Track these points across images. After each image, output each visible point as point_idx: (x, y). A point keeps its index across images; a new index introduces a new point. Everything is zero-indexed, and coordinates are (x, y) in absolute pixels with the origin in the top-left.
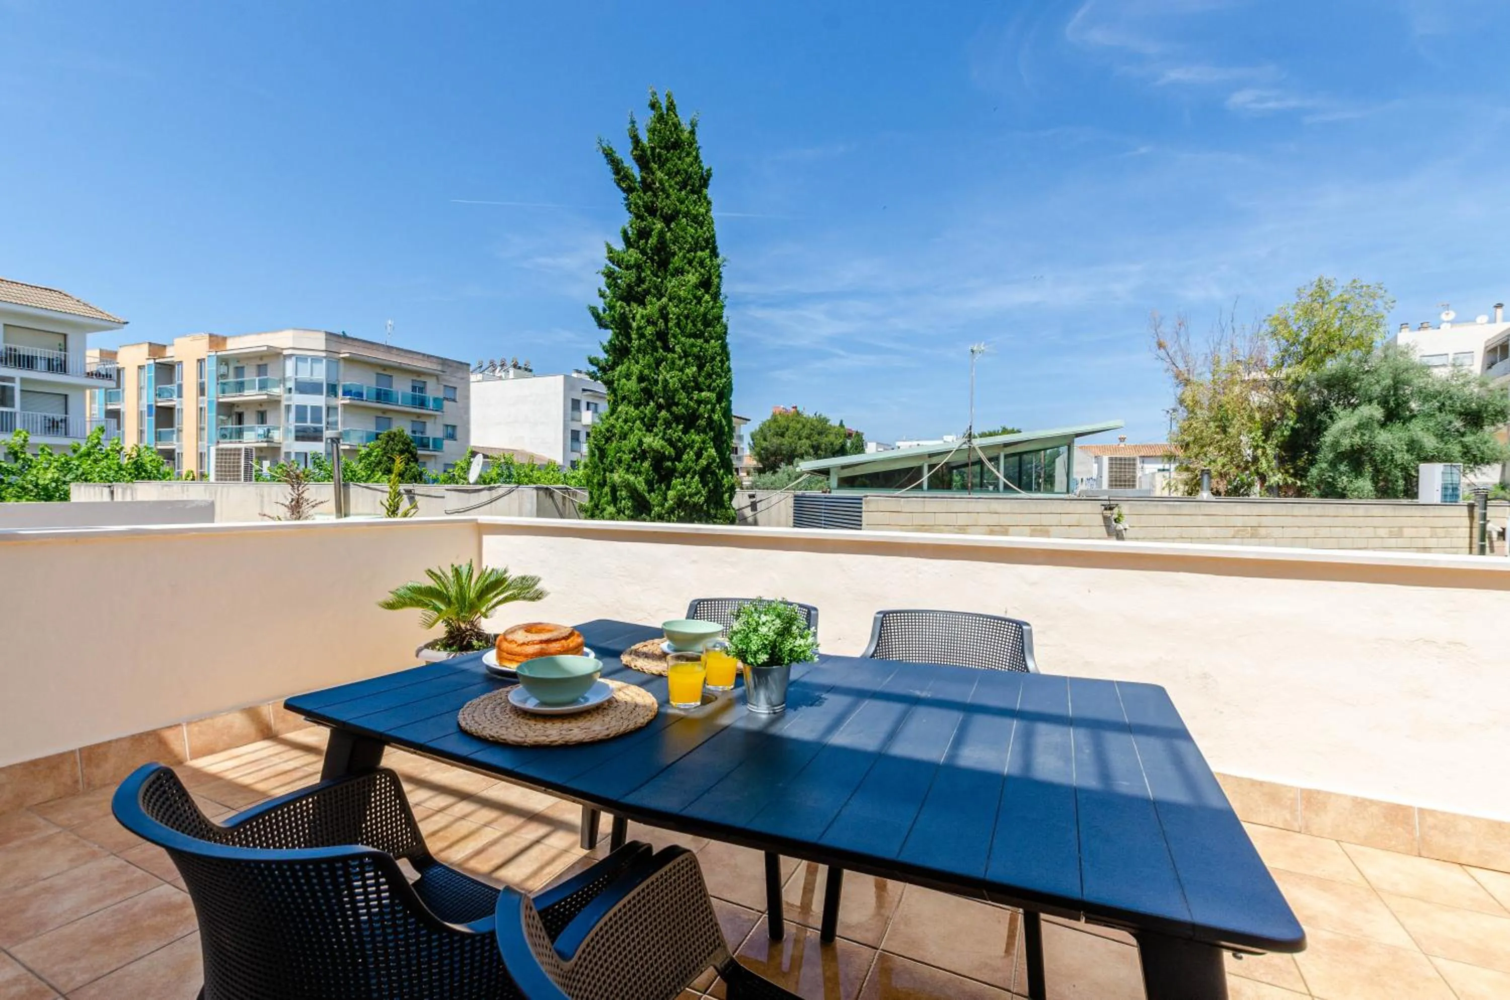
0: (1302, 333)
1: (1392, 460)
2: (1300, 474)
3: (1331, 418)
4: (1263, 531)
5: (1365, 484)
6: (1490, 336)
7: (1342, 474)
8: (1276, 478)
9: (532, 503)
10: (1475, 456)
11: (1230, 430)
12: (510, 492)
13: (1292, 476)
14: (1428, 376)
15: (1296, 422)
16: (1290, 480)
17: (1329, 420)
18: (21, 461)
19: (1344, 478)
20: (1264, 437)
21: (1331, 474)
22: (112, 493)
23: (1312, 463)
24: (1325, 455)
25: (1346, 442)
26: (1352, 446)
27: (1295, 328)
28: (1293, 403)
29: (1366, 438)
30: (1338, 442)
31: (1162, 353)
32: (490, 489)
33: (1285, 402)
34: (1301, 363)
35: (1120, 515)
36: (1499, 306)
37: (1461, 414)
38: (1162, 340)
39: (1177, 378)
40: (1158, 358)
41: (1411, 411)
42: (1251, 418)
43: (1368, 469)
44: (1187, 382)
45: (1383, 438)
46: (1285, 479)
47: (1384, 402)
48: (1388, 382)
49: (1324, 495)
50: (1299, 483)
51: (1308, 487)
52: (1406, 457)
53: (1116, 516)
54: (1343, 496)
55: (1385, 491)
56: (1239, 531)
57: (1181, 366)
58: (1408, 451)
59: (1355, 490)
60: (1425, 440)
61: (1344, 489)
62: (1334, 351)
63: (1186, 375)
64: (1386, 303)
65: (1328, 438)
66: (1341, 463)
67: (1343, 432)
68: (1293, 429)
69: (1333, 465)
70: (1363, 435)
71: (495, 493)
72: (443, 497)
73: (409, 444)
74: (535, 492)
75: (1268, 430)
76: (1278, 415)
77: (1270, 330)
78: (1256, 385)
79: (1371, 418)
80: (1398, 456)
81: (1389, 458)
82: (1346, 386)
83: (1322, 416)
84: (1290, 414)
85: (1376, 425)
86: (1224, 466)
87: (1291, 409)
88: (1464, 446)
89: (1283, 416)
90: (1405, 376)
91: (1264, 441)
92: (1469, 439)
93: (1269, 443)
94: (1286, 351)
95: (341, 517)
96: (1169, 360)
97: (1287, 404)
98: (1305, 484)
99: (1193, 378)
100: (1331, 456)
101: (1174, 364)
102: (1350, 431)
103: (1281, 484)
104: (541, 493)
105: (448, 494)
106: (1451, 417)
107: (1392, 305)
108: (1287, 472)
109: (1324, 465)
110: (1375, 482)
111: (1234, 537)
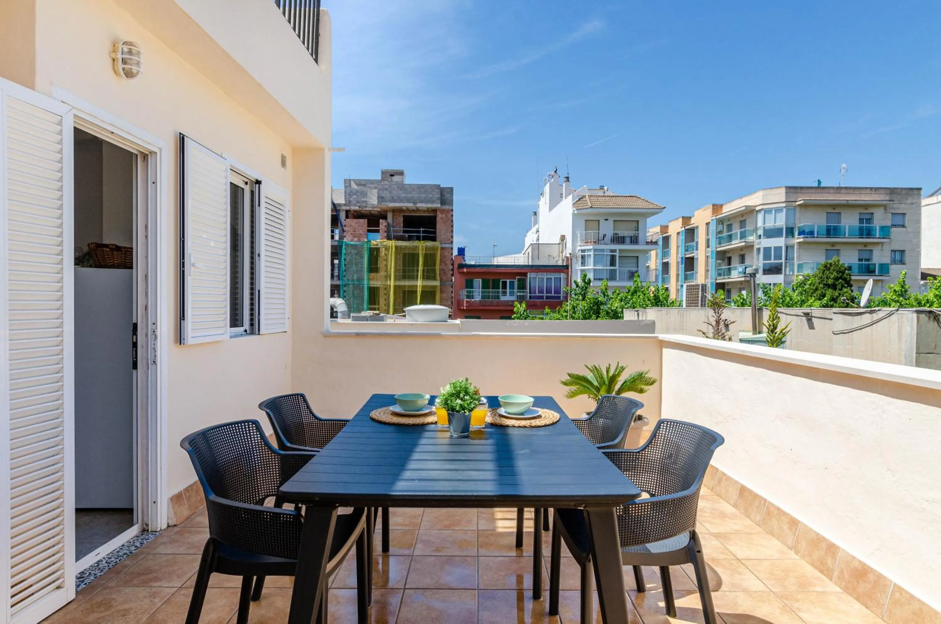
9: (912, 326)
12: (890, 314)
18: (606, 297)
22: (638, 314)
32: (871, 312)
71: (875, 317)
72: (831, 319)
73: (843, 273)
74: (915, 315)
95: (756, 334)
104: (923, 316)
105: (835, 317)
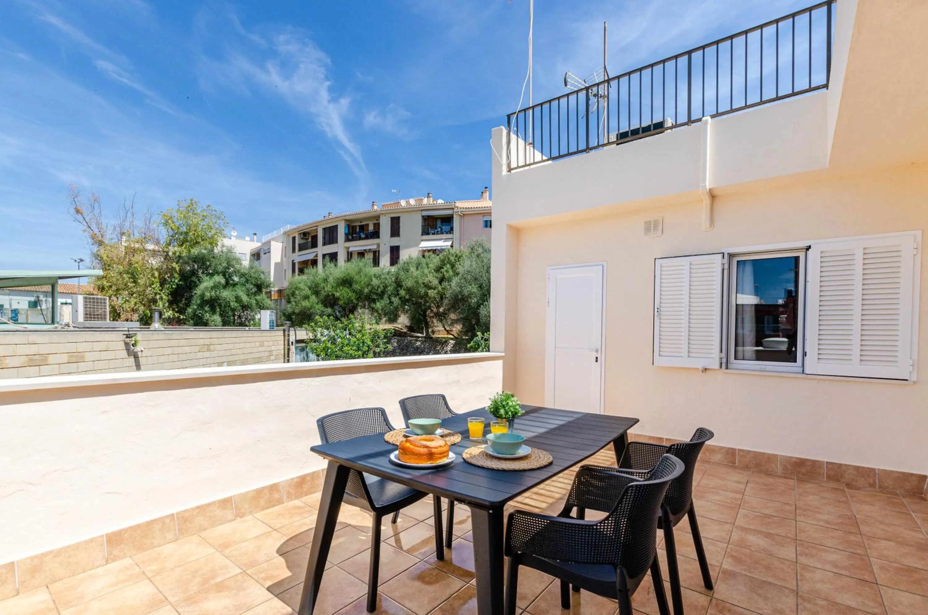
0: (182, 228)
1: (229, 306)
2: (181, 312)
3: (199, 280)
4: (212, 347)
5: (217, 318)
6: (253, 248)
7: (206, 312)
8: (169, 314)
10: (260, 306)
11: (139, 281)
13: (177, 312)
14: (241, 264)
15: (180, 280)
16: (177, 315)
17: (198, 282)
19: (207, 314)
20: (160, 288)
21: (201, 312)
23: (188, 305)
24: (196, 301)
25: (208, 295)
26: (211, 297)
27: (177, 224)
28: (178, 269)
29: (217, 293)
30: (204, 294)
31: (79, 217)
33: (173, 267)
34: (182, 245)
35: (135, 341)
36: (255, 234)
37: (255, 285)
38: (79, 208)
39: (93, 239)
40: (76, 220)
41: (234, 281)
42: (153, 275)
43: (218, 310)
44: (101, 243)
45: (226, 294)
46: (174, 314)
47: (224, 275)
48: (225, 265)
49: (196, 324)
50: (182, 317)
51: (186, 319)
52: (235, 305)
53: (133, 342)
54: (206, 324)
55: (225, 323)
56: (201, 347)
57: (96, 231)
58: (236, 302)
59: (213, 321)
60: (243, 297)
61: (207, 320)
62: (199, 243)
63: (100, 238)
64: (224, 223)
65: (198, 291)
66: (206, 306)
67: (206, 288)
68: (177, 284)
69: (201, 306)
70: (216, 291)
75: (163, 282)
76: (169, 275)
77: (163, 221)
78: (154, 253)
79: (219, 283)
80: (232, 304)
81: (228, 304)
82: (204, 263)
83: (194, 279)
84: (176, 275)
85: (221, 287)
86: (136, 304)
87: (177, 272)
88: (256, 300)
89: (172, 276)
90: (232, 263)
91: (161, 290)
92: (258, 297)
93: (163, 291)
94: (172, 236)
96: (84, 223)
97: (173, 269)
98: (185, 317)
99: (106, 241)
100: (199, 302)
101: (89, 227)
102: (210, 289)
103: (171, 317)
106: (252, 286)
107: (227, 224)
108: (173, 310)
109: (195, 307)
110: (221, 315)
111: (199, 352)
